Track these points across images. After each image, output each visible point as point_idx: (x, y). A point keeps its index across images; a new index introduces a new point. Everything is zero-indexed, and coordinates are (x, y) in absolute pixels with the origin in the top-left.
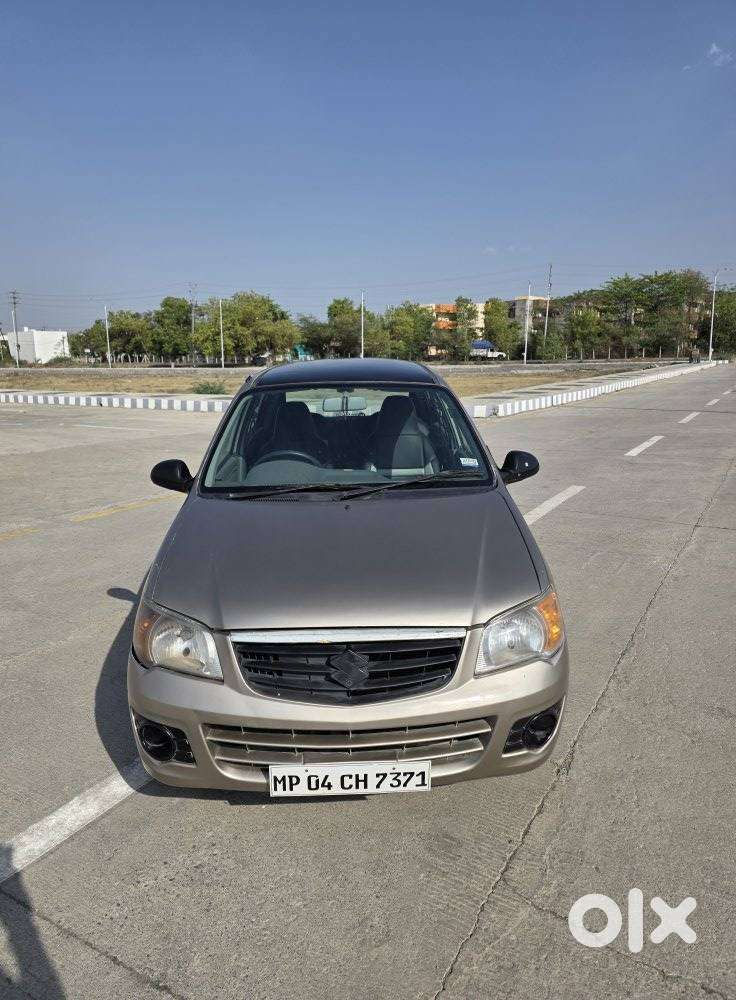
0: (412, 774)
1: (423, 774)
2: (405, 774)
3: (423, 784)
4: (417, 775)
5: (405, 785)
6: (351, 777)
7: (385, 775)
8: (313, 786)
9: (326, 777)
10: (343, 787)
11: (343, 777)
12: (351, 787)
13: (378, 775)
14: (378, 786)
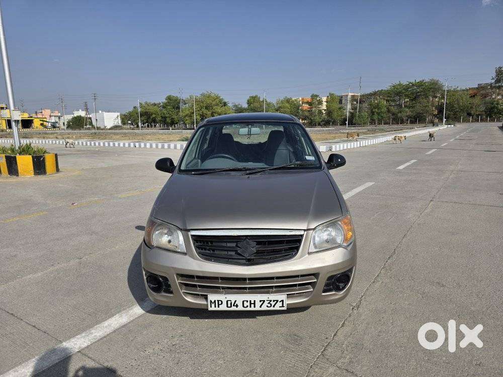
0: (277, 301)
1: (283, 301)
2: (274, 301)
3: (283, 306)
4: (280, 302)
5: (274, 306)
6: (247, 301)
7: (264, 301)
8: (229, 305)
9: (235, 301)
10: (243, 306)
11: (243, 302)
12: (247, 306)
13: (260, 301)
14: (260, 307)
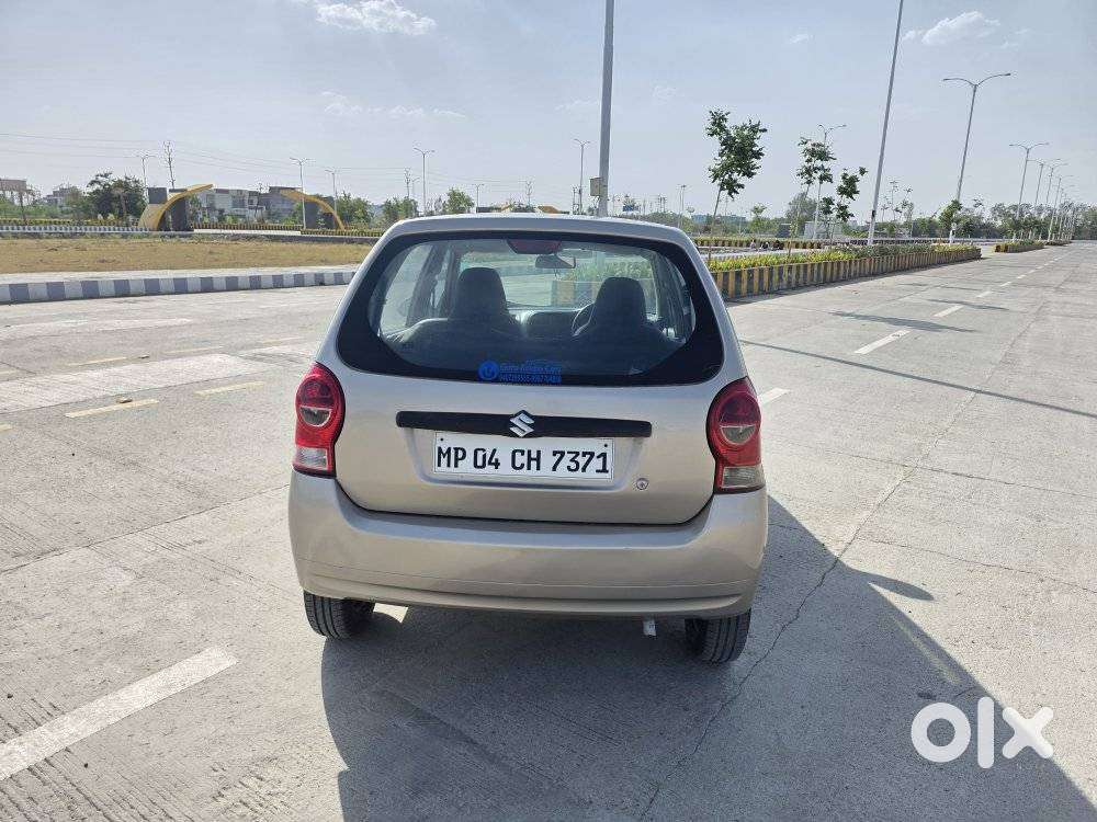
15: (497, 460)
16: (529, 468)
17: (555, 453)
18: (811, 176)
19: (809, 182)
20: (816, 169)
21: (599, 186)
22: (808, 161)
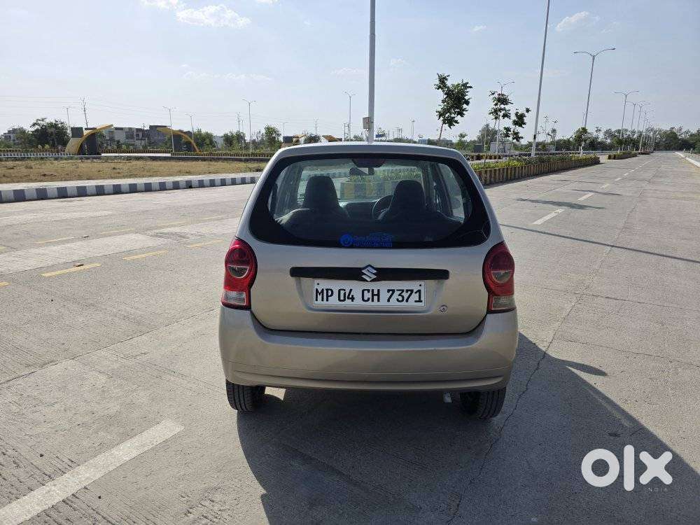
15: (353, 296)
16: (373, 301)
17: (389, 291)
18: (497, 114)
19: (496, 118)
20: (500, 110)
21: (368, 123)
22: (496, 105)
